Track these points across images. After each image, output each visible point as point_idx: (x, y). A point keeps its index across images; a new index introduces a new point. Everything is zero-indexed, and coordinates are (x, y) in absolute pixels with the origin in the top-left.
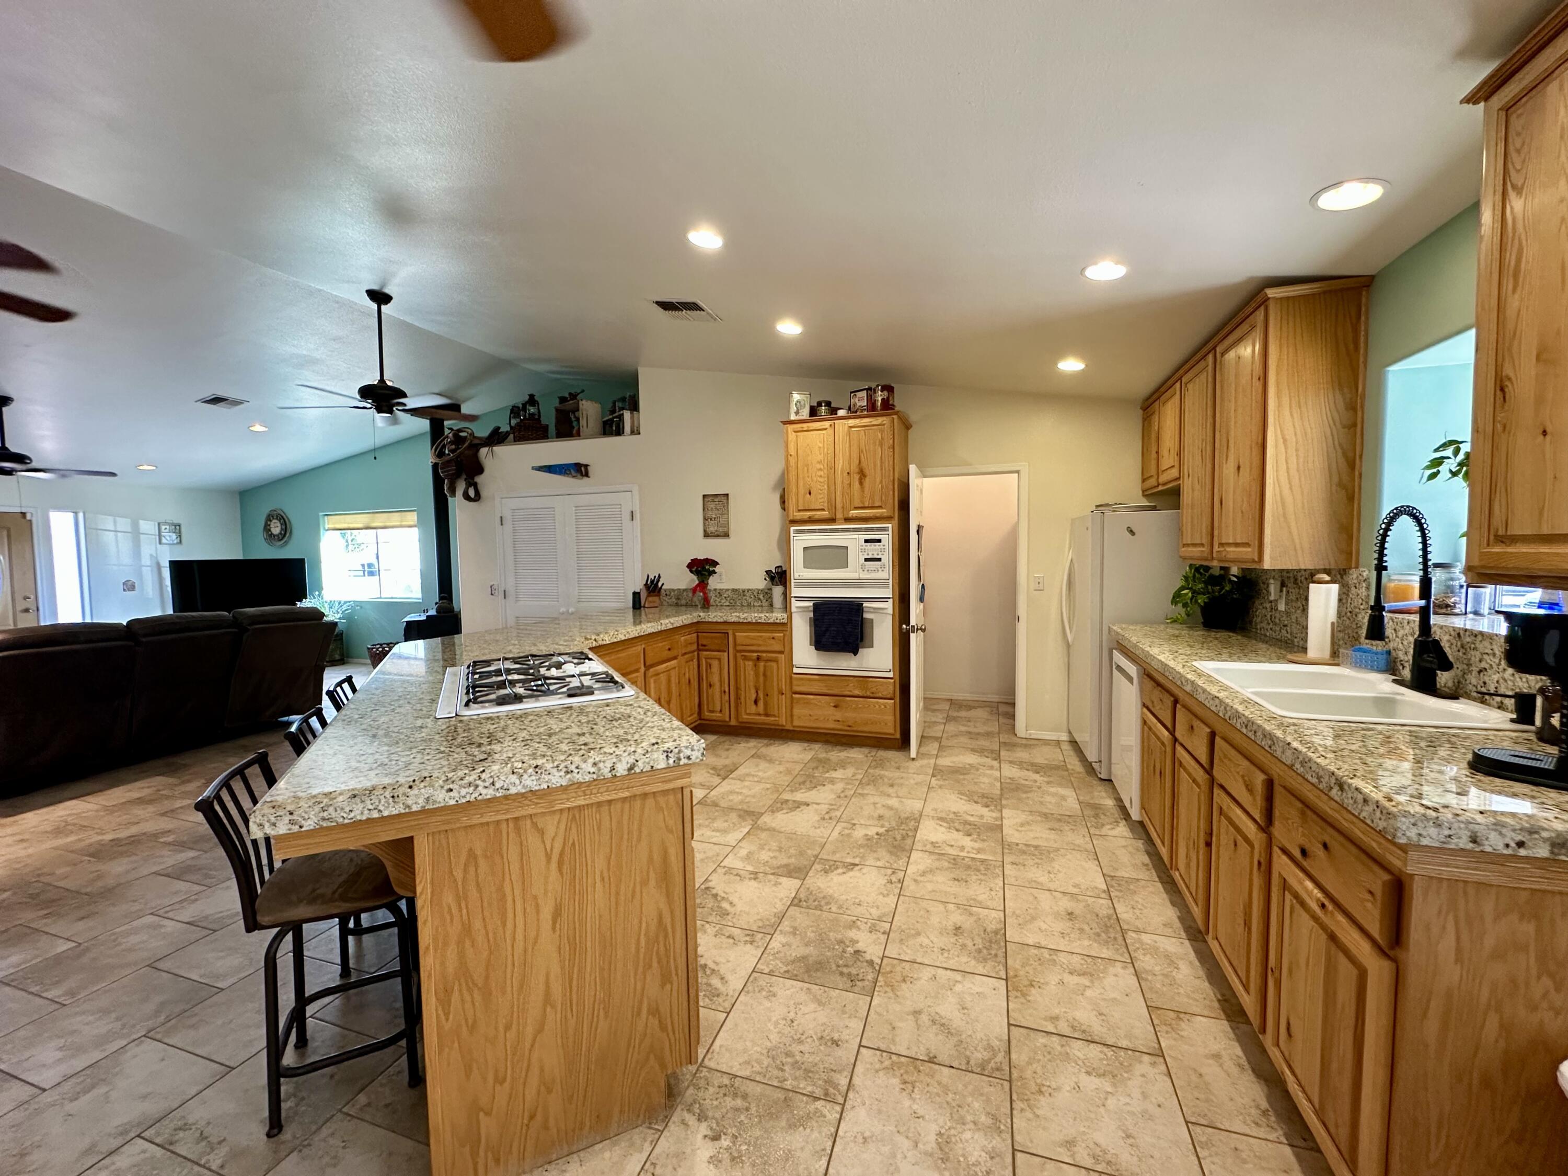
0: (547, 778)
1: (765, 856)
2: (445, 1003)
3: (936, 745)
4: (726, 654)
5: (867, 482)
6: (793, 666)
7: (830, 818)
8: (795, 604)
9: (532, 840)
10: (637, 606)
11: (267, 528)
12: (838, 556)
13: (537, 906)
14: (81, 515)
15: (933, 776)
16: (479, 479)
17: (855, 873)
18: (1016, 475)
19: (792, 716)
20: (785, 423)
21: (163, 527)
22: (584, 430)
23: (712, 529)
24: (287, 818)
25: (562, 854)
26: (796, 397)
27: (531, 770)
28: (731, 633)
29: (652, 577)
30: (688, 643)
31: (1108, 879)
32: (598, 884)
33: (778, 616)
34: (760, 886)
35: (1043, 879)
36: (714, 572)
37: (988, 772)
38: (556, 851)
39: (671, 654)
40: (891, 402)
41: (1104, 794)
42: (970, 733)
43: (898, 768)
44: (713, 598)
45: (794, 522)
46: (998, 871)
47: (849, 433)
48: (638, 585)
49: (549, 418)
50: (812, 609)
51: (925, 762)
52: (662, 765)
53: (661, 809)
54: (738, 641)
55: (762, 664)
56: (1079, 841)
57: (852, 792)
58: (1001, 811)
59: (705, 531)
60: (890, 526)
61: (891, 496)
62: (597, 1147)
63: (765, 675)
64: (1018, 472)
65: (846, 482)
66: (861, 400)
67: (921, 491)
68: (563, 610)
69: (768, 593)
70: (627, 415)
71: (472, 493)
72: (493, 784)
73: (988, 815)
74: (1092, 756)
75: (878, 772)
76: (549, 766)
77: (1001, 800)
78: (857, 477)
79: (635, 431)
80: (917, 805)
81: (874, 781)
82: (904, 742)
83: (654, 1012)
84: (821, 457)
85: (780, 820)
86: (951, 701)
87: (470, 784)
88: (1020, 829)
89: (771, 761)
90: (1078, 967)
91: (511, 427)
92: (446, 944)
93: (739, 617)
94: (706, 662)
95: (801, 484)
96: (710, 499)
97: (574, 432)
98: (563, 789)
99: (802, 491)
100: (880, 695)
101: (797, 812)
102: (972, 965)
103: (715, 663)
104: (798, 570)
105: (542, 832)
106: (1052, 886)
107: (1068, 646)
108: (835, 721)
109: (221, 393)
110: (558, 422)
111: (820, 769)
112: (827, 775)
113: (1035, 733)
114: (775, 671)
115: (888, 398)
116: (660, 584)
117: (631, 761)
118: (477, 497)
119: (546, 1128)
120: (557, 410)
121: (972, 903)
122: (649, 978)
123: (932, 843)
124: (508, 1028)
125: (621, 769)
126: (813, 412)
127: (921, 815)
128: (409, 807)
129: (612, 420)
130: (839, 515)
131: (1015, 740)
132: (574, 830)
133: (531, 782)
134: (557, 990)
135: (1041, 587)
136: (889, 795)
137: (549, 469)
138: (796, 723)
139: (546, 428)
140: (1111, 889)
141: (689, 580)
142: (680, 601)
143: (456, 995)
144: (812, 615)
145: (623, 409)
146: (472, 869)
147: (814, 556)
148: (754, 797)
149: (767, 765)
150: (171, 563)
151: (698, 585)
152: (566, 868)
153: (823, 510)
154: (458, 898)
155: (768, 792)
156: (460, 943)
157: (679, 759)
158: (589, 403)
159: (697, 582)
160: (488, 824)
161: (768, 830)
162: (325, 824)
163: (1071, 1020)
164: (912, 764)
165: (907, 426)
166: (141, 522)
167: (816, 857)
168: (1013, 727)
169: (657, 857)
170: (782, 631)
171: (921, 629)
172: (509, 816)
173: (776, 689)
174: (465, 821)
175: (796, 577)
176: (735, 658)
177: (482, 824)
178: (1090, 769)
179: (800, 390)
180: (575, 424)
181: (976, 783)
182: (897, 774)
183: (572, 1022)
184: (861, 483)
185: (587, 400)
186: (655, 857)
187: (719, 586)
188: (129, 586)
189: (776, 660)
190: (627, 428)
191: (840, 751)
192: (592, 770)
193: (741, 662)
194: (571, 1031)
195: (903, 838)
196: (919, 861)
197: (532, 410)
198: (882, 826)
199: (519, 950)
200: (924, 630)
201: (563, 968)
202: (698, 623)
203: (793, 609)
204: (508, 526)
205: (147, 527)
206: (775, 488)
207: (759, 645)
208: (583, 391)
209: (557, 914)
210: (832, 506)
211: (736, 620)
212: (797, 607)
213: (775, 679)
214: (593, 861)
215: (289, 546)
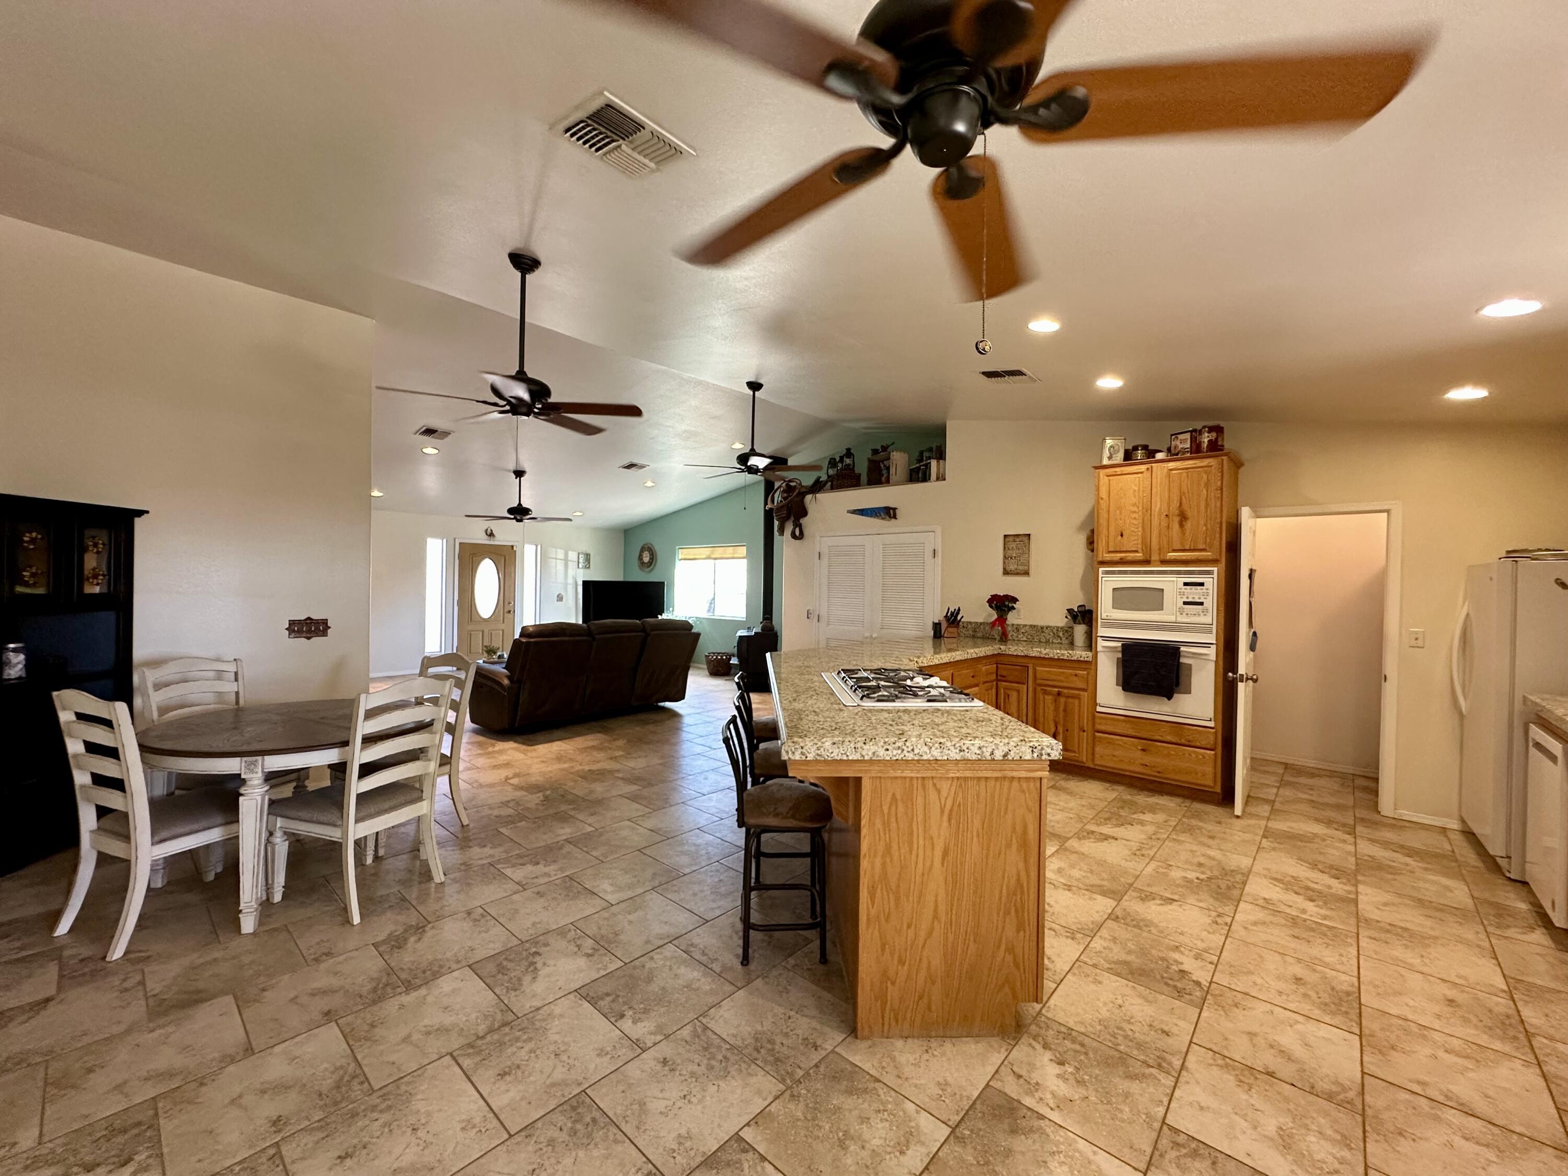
0: (947, 752)
1: (1076, 873)
2: (872, 896)
3: (1267, 808)
4: (1025, 687)
5: (1188, 525)
6: (1096, 704)
7: (1143, 855)
8: (1101, 644)
9: (933, 795)
10: (938, 635)
11: (640, 558)
12: (1154, 599)
13: (933, 845)
14: (539, 547)
15: (1264, 836)
16: (804, 521)
17: (1175, 906)
18: (1386, 514)
19: (1093, 754)
20: (1096, 468)
21: (581, 556)
22: (893, 478)
23: (1012, 567)
24: (800, 750)
25: (951, 810)
26: (1109, 442)
27: (937, 745)
28: (1031, 666)
29: (952, 609)
30: (988, 673)
31: (1510, 980)
32: (975, 839)
33: (1080, 654)
34: (1075, 896)
35: (1417, 961)
36: (1013, 608)
37: (1338, 844)
38: (948, 807)
39: (974, 681)
40: (1220, 443)
41: (1512, 896)
42: (1313, 801)
43: (1220, 823)
44: (1011, 634)
45: (1103, 563)
46: (1352, 941)
47: (1169, 476)
48: (939, 616)
49: (862, 468)
50: (1120, 649)
51: (1252, 822)
52: (1028, 757)
53: (1023, 791)
54: (1038, 676)
55: (1062, 700)
56: (1470, 936)
57: (1166, 836)
58: (1356, 886)
59: (1004, 569)
60: (1215, 569)
61: (1218, 539)
62: (964, 1039)
63: (1065, 710)
64: (1388, 511)
65: (1164, 524)
66: (1184, 442)
67: (1254, 532)
68: (867, 634)
69: (1068, 632)
70: (934, 463)
71: (797, 533)
72: (913, 750)
73: (1338, 887)
74: (1496, 849)
75: (1194, 822)
76: (949, 744)
77: (1355, 875)
78: (1177, 519)
79: (941, 477)
80: (1245, 862)
81: (1190, 830)
82: (1227, 798)
83: (1011, 950)
84: (1134, 500)
85: (1088, 847)
86: (1286, 766)
87: (899, 748)
88: (1383, 908)
89: (1071, 793)
90: (1457, 1048)
91: (829, 477)
92: (875, 856)
93: (1040, 652)
94: (1005, 693)
95: (1112, 525)
96: (1011, 539)
97: (883, 479)
98: (957, 761)
99: (1112, 533)
100: (1198, 744)
101: (1105, 843)
102: (1316, 1013)
103: (1014, 695)
104: (1106, 609)
105: (939, 791)
106: (1425, 969)
107: (1461, 716)
108: (1142, 765)
109: (635, 461)
110: (870, 471)
111: (1126, 809)
112: (1135, 816)
113: (1406, 814)
114: (1077, 709)
115: (1216, 439)
116: (959, 618)
117: (1006, 750)
118: (801, 536)
119: (929, 1009)
120: (870, 461)
121: (1316, 962)
122: (1008, 920)
123: (1265, 899)
124: (909, 926)
125: (998, 755)
126: (1128, 456)
127: (1250, 871)
128: (863, 756)
129: (919, 468)
130: (1155, 557)
131: (1376, 817)
132: (960, 795)
133: (936, 753)
134: (942, 908)
135: (1420, 643)
136: (1209, 847)
137: (862, 512)
138: (1098, 761)
139: (858, 477)
140: (1514, 992)
141: (990, 615)
142: (977, 633)
143: (879, 890)
144: (1120, 655)
145: (930, 458)
146: (893, 808)
147: (1123, 597)
148: (1058, 822)
149: (1068, 797)
150: (584, 582)
151: (996, 620)
152: (953, 821)
153: (1137, 551)
154: (884, 824)
155: (1072, 821)
156: (883, 856)
157: (1042, 755)
158: (898, 454)
159: (995, 616)
160: (905, 778)
161: (1076, 853)
162: (819, 758)
163: (1445, 1090)
164: (1234, 820)
165: (1237, 464)
166: (569, 552)
167: (1131, 885)
168: (1376, 804)
169: (1019, 828)
170: (1085, 669)
171: (1252, 679)
172: (919, 775)
173: (1076, 725)
174: (892, 773)
175: (1104, 616)
176: (1035, 690)
177: (901, 777)
178: (1492, 864)
179: (1112, 435)
180: (884, 472)
181: (1321, 853)
182: (1218, 828)
183: (951, 937)
184: (1181, 525)
185: (897, 450)
186: (1017, 828)
187: (1016, 622)
188: (560, 598)
189: (1078, 697)
190: (934, 476)
191: (1148, 796)
192: (978, 752)
193: (1040, 696)
194: (950, 945)
195: (1229, 888)
196: (1246, 913)
197: (848, 461)
198: (1203, 873)
199: (919, 871)
200: (1255, 681)
201: (947, 894)
202: (999, 654)
203: (1099, 648)
204: (825, 561)
205: (573, 556)
206: (1082, 527)
207: (1062, 681)
208: (893, 443)
209: (945, 853)
210: (1147, 548)
211: (1037, 654)
212: (1104, 647)
213: (1076, 717)
214: (972, 822)
215: (654, 572)
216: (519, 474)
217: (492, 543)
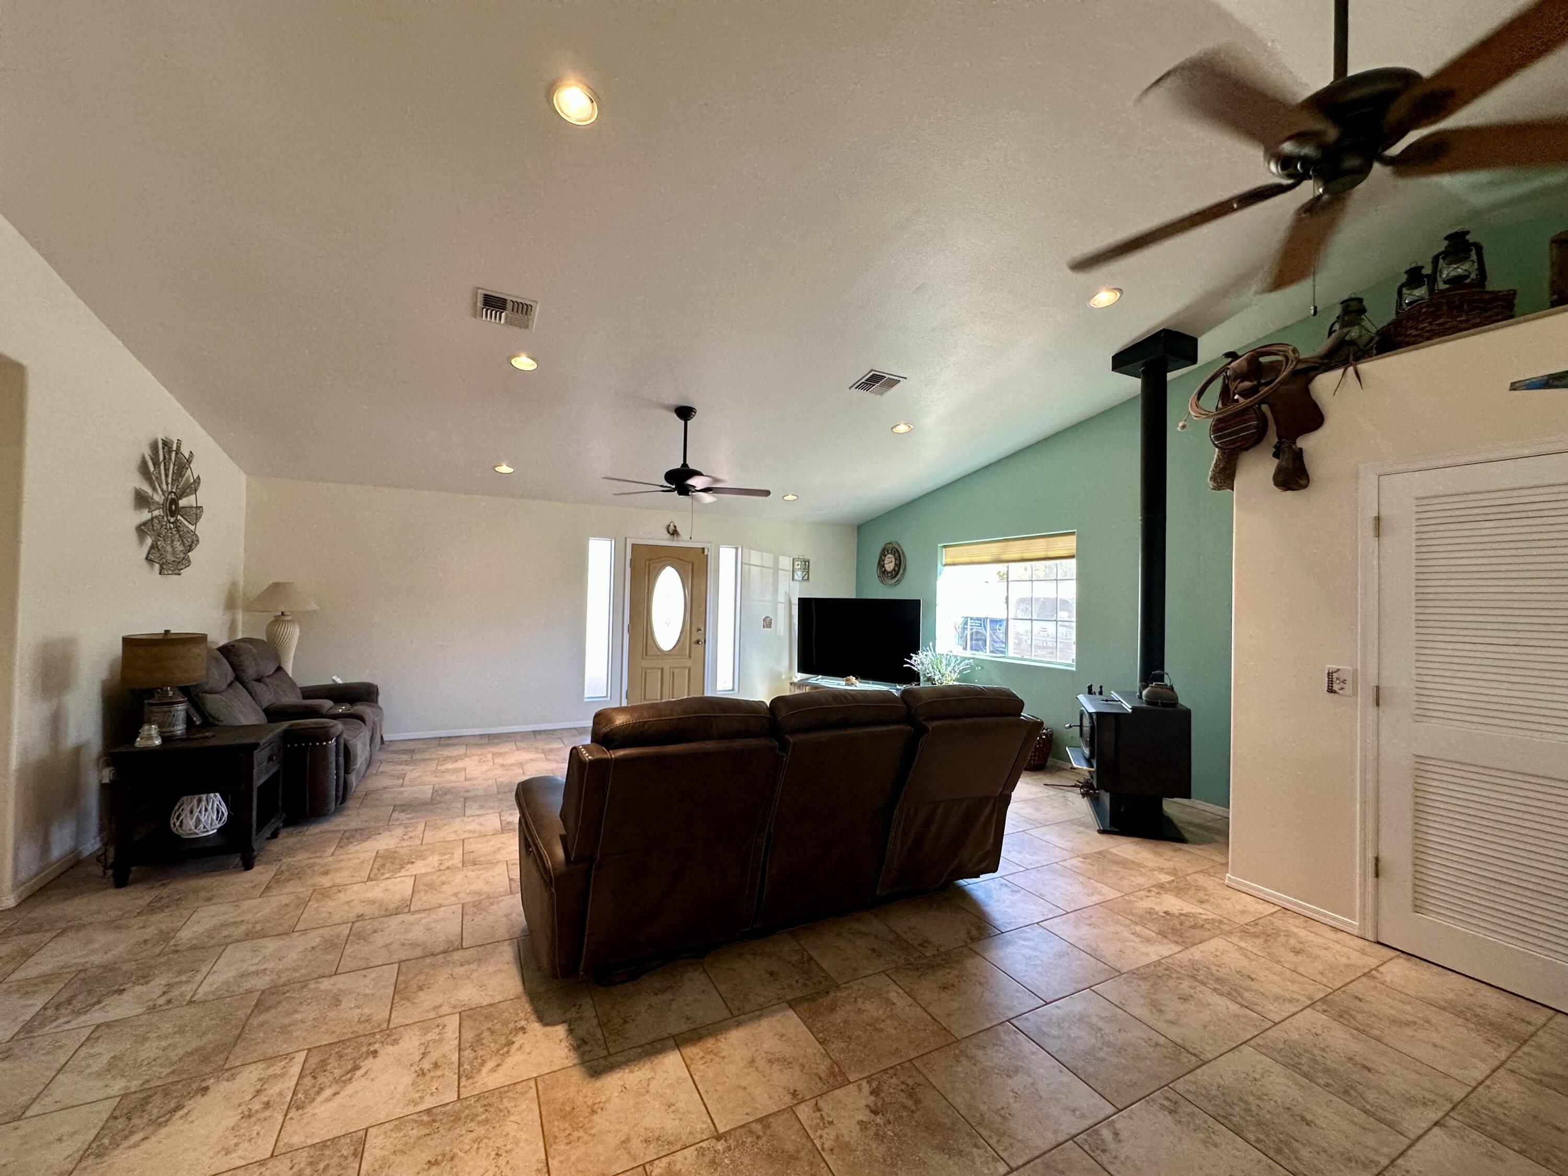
11: (881, 564)
14: (740, 550)
16: (1308, 442)
21: (796, 563)
118: (1301, 481)
120: (1559, 243)
150: (802, 601)
166: (781, 558)
188: (767, 623)
197: (1457, 269)
205: (785, 562)
215: (903, 582)
216: (685, 413)
217: (674, 544)
